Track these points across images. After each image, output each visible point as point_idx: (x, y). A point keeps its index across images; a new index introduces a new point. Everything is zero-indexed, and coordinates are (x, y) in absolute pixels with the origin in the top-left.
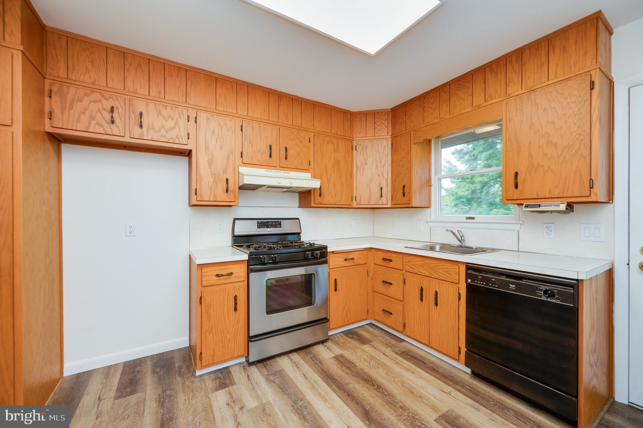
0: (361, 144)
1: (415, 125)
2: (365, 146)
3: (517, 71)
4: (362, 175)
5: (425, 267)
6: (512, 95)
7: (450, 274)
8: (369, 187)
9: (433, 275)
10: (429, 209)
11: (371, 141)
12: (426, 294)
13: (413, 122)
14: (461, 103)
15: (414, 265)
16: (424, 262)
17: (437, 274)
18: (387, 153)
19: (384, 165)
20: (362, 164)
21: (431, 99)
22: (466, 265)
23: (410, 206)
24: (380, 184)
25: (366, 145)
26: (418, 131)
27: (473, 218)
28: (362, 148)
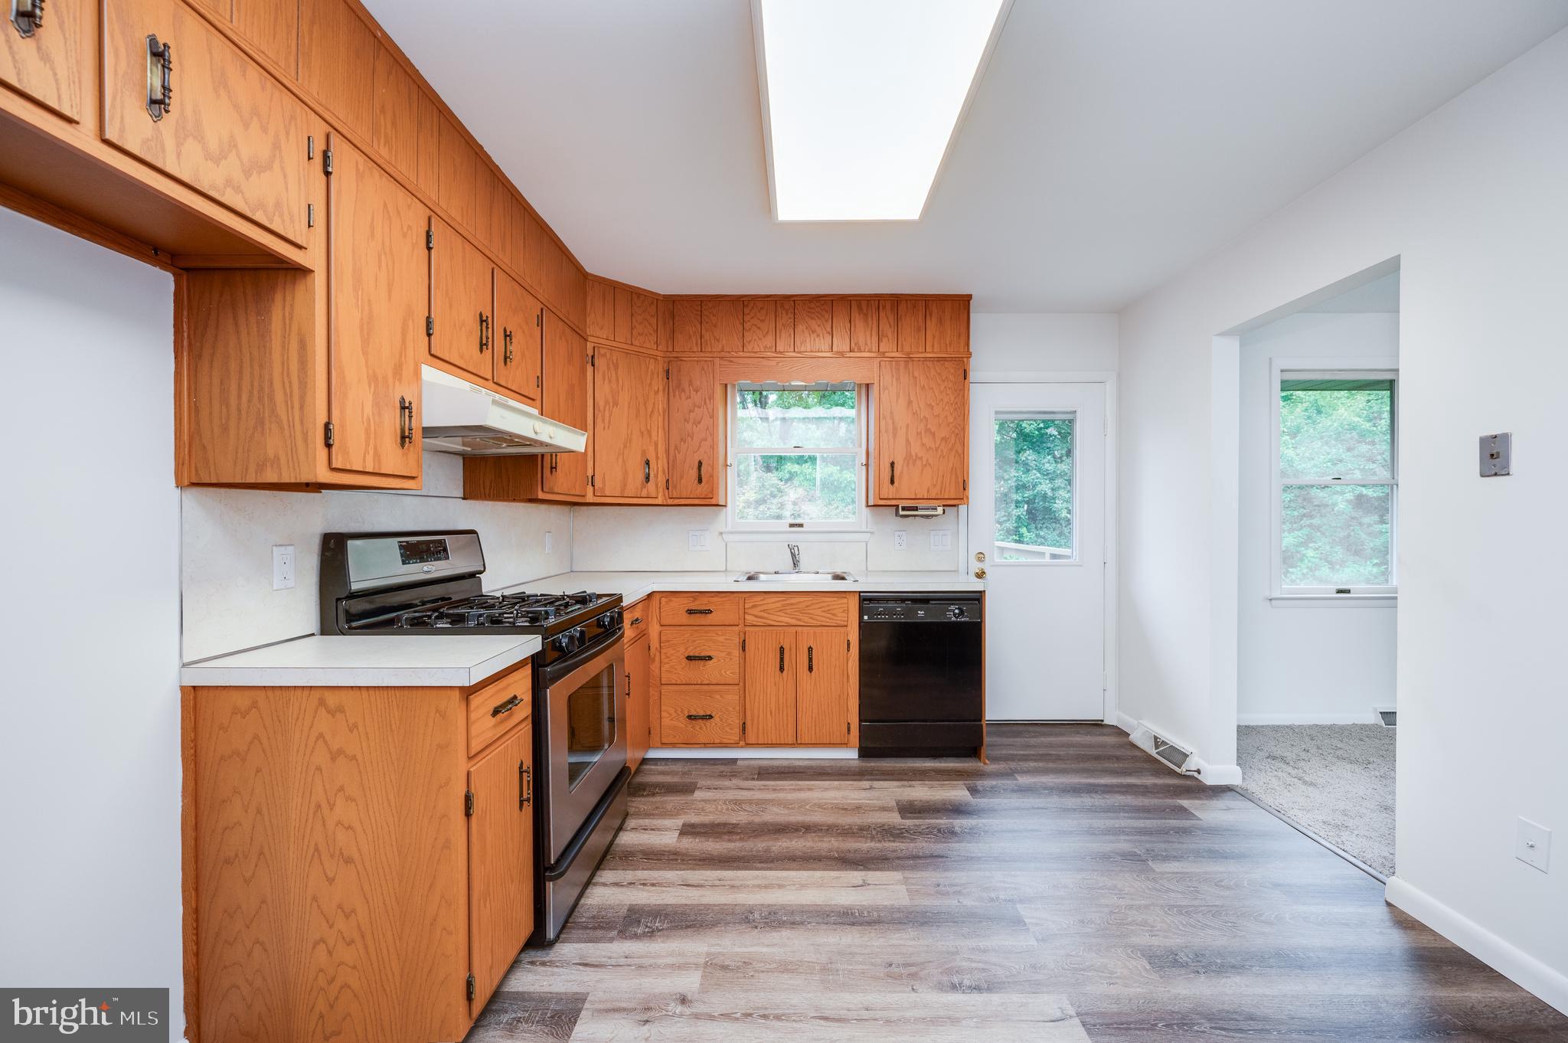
0: (604, 355)
1: (723, 347)
2: (615, 361)
3: (892, 323)
4: (609, 427)
5: (788, 611)
6: (887, 355)
7: (834, 615)
8: (621, 457)
9: (804, 622)
10: (724, 509)
11: (628, 353)
12: (790, 655)
13: (718, 341)
14: (814, 339)
15: (764, 611)
16: (785, 602)
17: (811, 618)
18: (656, 389)
19: (653, 411)
20: (607, 402)
21: (759, 311)
22: (860, 595)
23: (713, 502)
24: (644, 453)
25: (617, 360)
26: (731, 361)
27: (801, 525)
28: (608, 365)
